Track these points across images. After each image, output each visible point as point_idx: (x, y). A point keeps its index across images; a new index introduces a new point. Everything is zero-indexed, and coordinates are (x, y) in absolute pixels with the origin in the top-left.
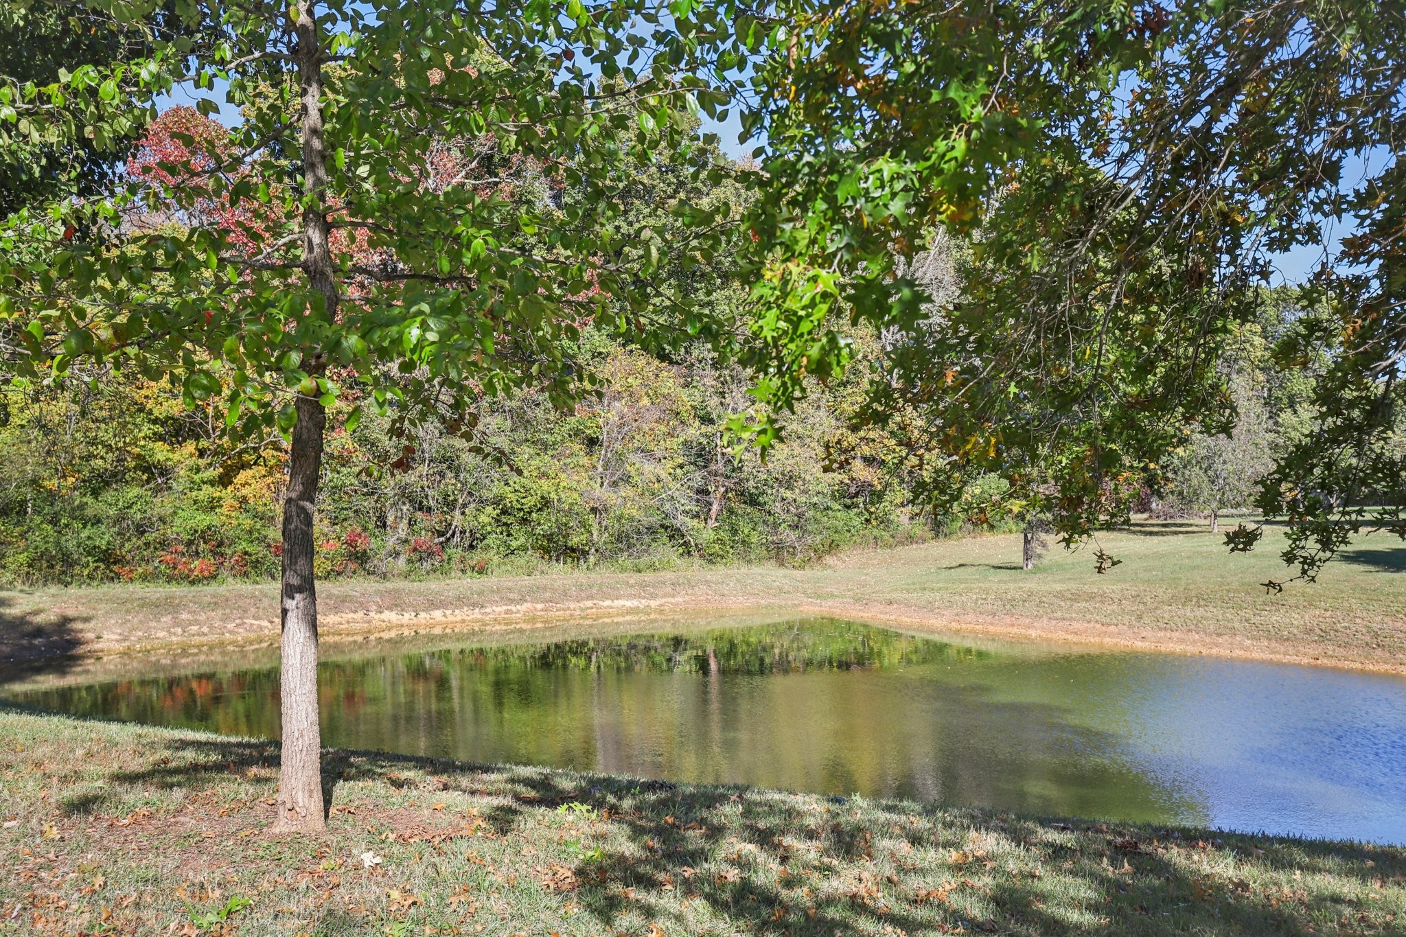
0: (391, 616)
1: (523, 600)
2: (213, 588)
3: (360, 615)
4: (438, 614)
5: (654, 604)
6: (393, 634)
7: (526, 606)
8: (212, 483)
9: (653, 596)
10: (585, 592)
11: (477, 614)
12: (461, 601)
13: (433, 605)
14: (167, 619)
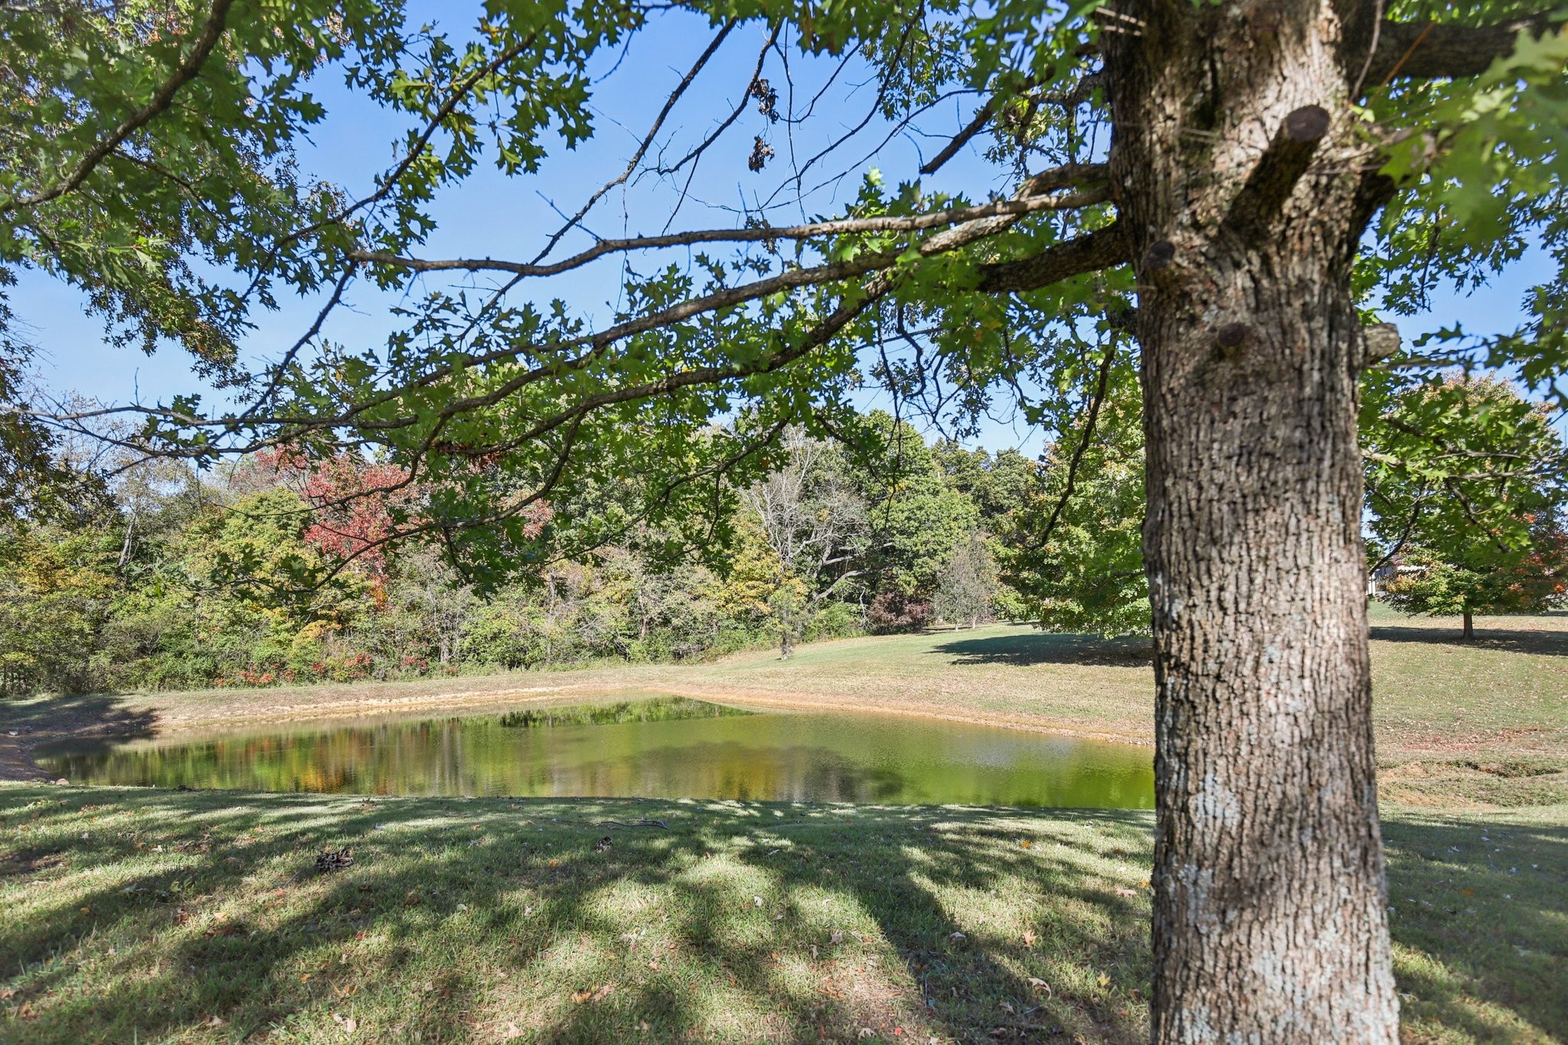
0: (374, 702)
1: (467, 690)
2: (272, 689)
3: (354, 702)
4: (405, 700)
5: (556, 689)
6: (375, 712)
7: (467, 694)
8: (287, 630)
9: (558, 685)
10: (512, 684)
11: (433, 699)
12: (423, 692)
13: (403, 695)
14: (225, 707)
